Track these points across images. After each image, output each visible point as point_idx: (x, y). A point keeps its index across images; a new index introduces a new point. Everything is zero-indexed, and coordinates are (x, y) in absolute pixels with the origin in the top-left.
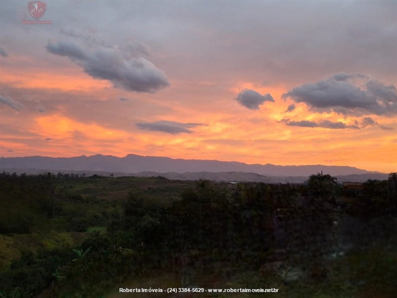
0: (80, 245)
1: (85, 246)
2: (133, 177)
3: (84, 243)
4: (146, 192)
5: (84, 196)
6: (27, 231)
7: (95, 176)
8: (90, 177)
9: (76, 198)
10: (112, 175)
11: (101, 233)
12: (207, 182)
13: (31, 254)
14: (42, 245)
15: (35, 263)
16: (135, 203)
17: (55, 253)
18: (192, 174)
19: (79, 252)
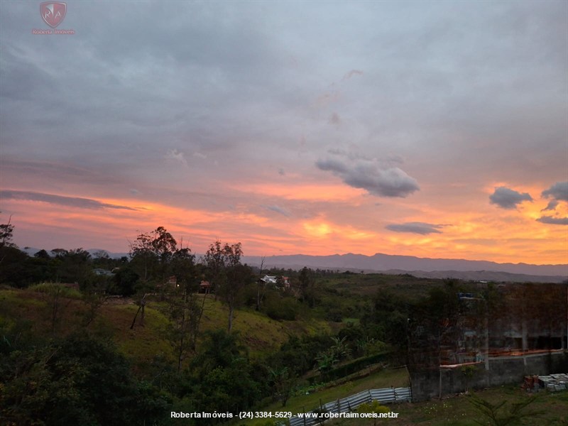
0: (337, 334)
1: (341, 335)
2: (381, 274)
3: (341, 332)
4: (394, 288)
5: (339, 290)
6: (293, 319)
7: (348, 272)
8: (344, 273)
9: (332, 292)
10: (362, 272)
11: (355, 325)
12: (456, 281)
13: (297, 339)
14: (306, 332)
15: (300, 347)
16: (384, 298)
17: (316, 339)
18: (440, 272)
19: (337, 341)
